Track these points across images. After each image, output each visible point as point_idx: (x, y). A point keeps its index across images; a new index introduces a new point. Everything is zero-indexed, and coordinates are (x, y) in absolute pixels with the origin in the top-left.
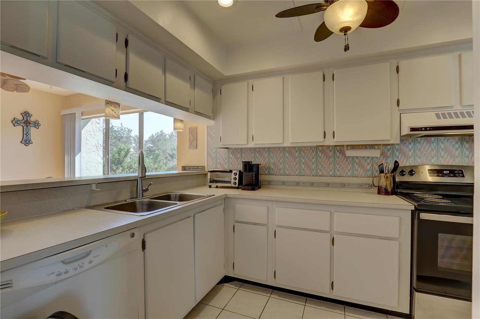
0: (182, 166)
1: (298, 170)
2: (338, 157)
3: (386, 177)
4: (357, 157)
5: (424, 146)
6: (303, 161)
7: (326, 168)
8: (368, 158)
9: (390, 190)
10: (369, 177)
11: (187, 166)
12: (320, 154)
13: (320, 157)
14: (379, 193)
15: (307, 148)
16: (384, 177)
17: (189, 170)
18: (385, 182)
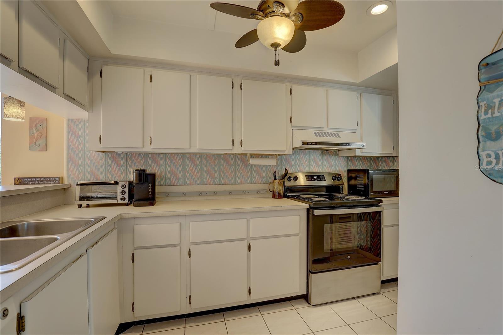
0: (15, 179)
1: (200, 179)
2: (239, 165)
3: (279, 183)
4: (255, 165)
5: (302, 157)
6: (205, 169)
7: (228, 176)
8: (264, 166)
9: (282, 194)
10: (264, 183)
11: (26, 178)
12: (223, 162)
13: (222, 165)
14: (274, 197)
15: (209, 155)
16: (278, 183)
17: (31, 184)
18: (278, 188)
